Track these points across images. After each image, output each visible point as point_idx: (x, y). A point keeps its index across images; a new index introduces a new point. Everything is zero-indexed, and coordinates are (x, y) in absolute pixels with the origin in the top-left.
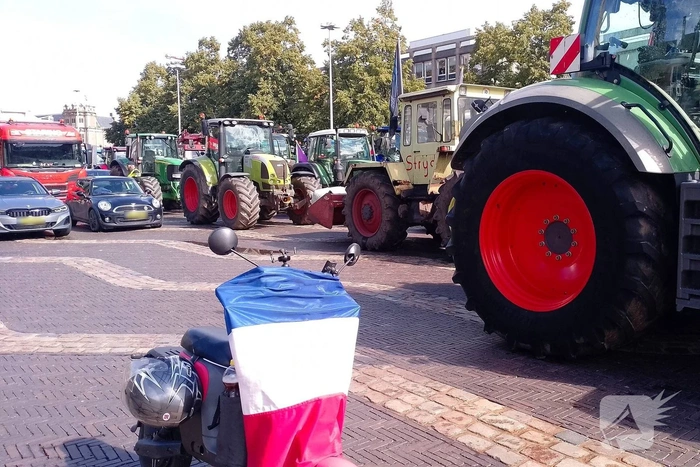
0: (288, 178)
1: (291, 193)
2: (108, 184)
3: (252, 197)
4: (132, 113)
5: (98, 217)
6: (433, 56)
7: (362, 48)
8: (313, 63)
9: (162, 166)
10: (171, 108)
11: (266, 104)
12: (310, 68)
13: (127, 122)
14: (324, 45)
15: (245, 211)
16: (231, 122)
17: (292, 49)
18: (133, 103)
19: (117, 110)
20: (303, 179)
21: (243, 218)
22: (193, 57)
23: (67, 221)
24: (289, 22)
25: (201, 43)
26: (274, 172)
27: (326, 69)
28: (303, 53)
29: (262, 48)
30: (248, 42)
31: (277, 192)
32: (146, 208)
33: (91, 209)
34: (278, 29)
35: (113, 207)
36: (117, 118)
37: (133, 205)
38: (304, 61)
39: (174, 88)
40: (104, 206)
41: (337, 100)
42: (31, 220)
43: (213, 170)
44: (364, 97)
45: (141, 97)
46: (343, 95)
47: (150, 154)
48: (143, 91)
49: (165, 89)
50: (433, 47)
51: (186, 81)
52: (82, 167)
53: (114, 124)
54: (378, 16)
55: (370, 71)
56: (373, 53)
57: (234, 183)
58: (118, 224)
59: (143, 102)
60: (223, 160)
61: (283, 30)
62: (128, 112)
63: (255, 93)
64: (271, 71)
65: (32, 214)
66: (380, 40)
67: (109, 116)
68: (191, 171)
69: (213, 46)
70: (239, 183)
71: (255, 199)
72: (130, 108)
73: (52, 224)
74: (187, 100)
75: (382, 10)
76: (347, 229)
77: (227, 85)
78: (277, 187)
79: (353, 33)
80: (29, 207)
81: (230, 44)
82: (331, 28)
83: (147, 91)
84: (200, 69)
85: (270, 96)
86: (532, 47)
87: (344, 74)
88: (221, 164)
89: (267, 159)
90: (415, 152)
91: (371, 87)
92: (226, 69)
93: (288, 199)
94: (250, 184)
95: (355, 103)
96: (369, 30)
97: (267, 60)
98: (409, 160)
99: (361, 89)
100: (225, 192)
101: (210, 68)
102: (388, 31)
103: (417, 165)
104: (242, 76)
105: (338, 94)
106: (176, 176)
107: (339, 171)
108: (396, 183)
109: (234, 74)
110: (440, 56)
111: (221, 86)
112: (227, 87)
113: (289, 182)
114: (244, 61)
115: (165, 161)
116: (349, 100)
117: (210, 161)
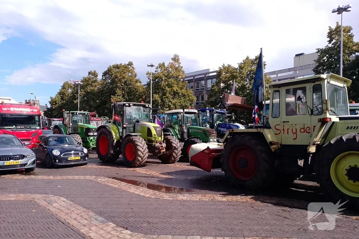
0: (163, 136)
1: (164, 145)
2: (56, 139)
3: (144, 148)
4: (56, 104)
5: (52, 160)
6: (194, 80)
7: (165, 76)
8: (140, 82)
9: (82, 128)
10: (75, 102)
11: (119, 100)
12: (139, 85)
13: (54, 108)
14: (147, 74)
15: (140, 156)
16: (129, 104)
17: (131, 76)
18: (57, 99)
19: (50, 102)
20: (169, 137)
21: (139, 160)
22: (86, 79)
23: (34, 162)
24: (130, 64)
25: (89, 73)
26: (155, 133)
27: (149, 84)
28: (136, 78)
29: (118, 75)
30: (112, 72)
31: (157, 145)
32: (80, 154)
33: (47, 154)
34: (126, 67)
35: (61, 154)
36: (49, 106)
37: (73, 152)
38: (137, 81)
39: (77, 93)
40: (56, 152)
41: (154, 99)
42: (12, 162)
43: (117, 131)
44: (166, 98)
45: (61, 97)
46: (156, 96)
47: (75, 122)
48: (61, 94)
49: (72, 93)
50: (194, 76)
51: (82, 90)
52: (40, 129)
53: (48, 108)
54: (172, 61)
55: (168, 85)
56: (170, 78)
57: (134, 140)
58: (64, 164)
59: (62, 99)
60: (125, 126)
61: (128, 67)
62: (54, 103)
63: (114, 95)
64: (122, 85)
65: (13, 159)
66: (173, 72)
67: (45, 105)
68: (103, 132)
69: (94, 74)
70: (137, 140)
71: (146, 149)
72: (56, 101)
73: (25, 165)
74: (82, 98)
75: (174, 59)
77: (101, 91)
78: (157, 142)
79: (160, 69)
80: (11, 154)
81: (103, 73)
82: (152, 66)
83: (64, 94)
84: (89, 84)
85: (121, 97)
86: (248, 75)
87: (156, 87)
88: (124, 128)
89: (151, 125)
90: (284, 122)
91: (169, 93)
92: (101, 85)
93: (163, 149)
94: (142, 140)
95: (162, 100)
96: (168, 68)
97: (120, 80)
98: (277, 127)
99: (165, 94)
100: (127, 144)
101: (93, 84)
102: (176, 69)
103: (286, 132)
104: (108, 88)
105: (154, 96)
106: (91, 134)
107: (184, 132)
108: (271, 143)
109: (105, 87)
110: (197, 80)
111: (98, 92)
112: (101, 92)
113: (163, 139)
114: (109, 81)
115: (84, 126)
116: (159, 99)
117: (115, 126)
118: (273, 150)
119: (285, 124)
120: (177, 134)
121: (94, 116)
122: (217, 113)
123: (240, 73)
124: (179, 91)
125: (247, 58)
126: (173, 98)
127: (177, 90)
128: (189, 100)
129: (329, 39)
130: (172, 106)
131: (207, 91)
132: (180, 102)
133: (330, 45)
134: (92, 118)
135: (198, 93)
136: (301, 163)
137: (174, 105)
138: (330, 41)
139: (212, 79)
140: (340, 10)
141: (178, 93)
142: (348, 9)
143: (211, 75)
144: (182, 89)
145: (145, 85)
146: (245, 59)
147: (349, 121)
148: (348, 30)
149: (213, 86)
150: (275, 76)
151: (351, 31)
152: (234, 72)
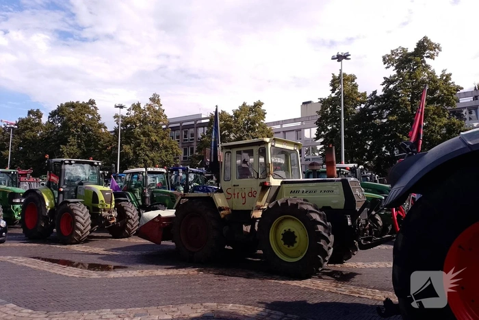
0: (113, 203)
1: (114, 214)
3: (86, 218)
6: (181, 128)
7: (140, 120)
8: (105, 128)
9: (4, 193)
10: (4, 153)
11: (72, 152)
12: (103, 131)
14: (115, 117)
15: (79, 229)
16: (70, 161)
17: (92, 119)
20: (123, 204)
21: (77, 235)
22: (23, 121)
24: (92, 102)
25: (30, 113)
26: (103, 199)
27: (116, 131)
28: (100, 122)
29: (73, 117)
30: (63, 113)
31: (105, 214)
34: (84, 106)
38: (101, 126)
39: (8, 140)
41: (123, 151)
43: (52, 197)
44: (141, 150)
46: (127, 147)
50: (181, 123)
51: (16, 136)
54: (150, 102)
55: (144, 134)
56: (146, 124)
57: (72, 208)
60: (62, 190)
61: (87, 108)
63: (66, 145)
64: (77, 131)
66: (151, 117)
68: (33, 198)
69: (37, 114)
70: (75, 208)
71: (88, 219)
74: (15, 148)
75: (152, 100)
76: (173, 244)
78: (104, 211)
79: (134, 111)
81: (50, 114)
82: (121, 107)
84: (27, 128)
85: (75, 147)
86: (244, 125)
87: (127, 135)
88: (60, 192)
89: (98, 189)
90: (234, 186)
91: (145, 144)
92: (46, 129)
93: (113, 219)
94: (84, 208)
95: (135, 153)
96: (144, 110)
97: (75, 125)
98: (229, 191)
99: (139, 145)
100: (63, 214)
101: (35, 128)
102: (156, 112)
103: (236, 195)
104: (57, 134)
105: (124, 147)
106: (18, 201)
107: (146, 197)
108: (221, 209)
109: (52, 132)
110: (185, 128)
111: (41, 140)
112: (46, 140)
113: (113, 206)
114: (59, 124)
115: (8, 189)
116: (130, 151)
117: (49, 190)
118: (222, 216)
119: (235, 187)
120: (137, 200)
121: (25, 175)
122: (193, 172)
123: (236, 121)
124: (159, 141)
125: (244, 104)
126: (151, 151)
127: (156, 140)
128: (173, 153)
129: (331, 88)
130: (149, 161)
131: (197, 142)
132: (160, 156)
133: (333, 95)
134: (23, 179)
135: (185, 145)
136: (247, 229)
137: (152, 159)
138: (333, 91)
139: (204, 127)
140: (340, 58)
141: (157, 144)
142: (348, 57)
143: (203, 121)
144: (163, 138)
145: (111, 132)
146: (241, 105)
147: (292, 185)
148: (353, 78)
149: (203, 137)
150: (278, 127)
151: (355, 80)
152: (228, 121)
